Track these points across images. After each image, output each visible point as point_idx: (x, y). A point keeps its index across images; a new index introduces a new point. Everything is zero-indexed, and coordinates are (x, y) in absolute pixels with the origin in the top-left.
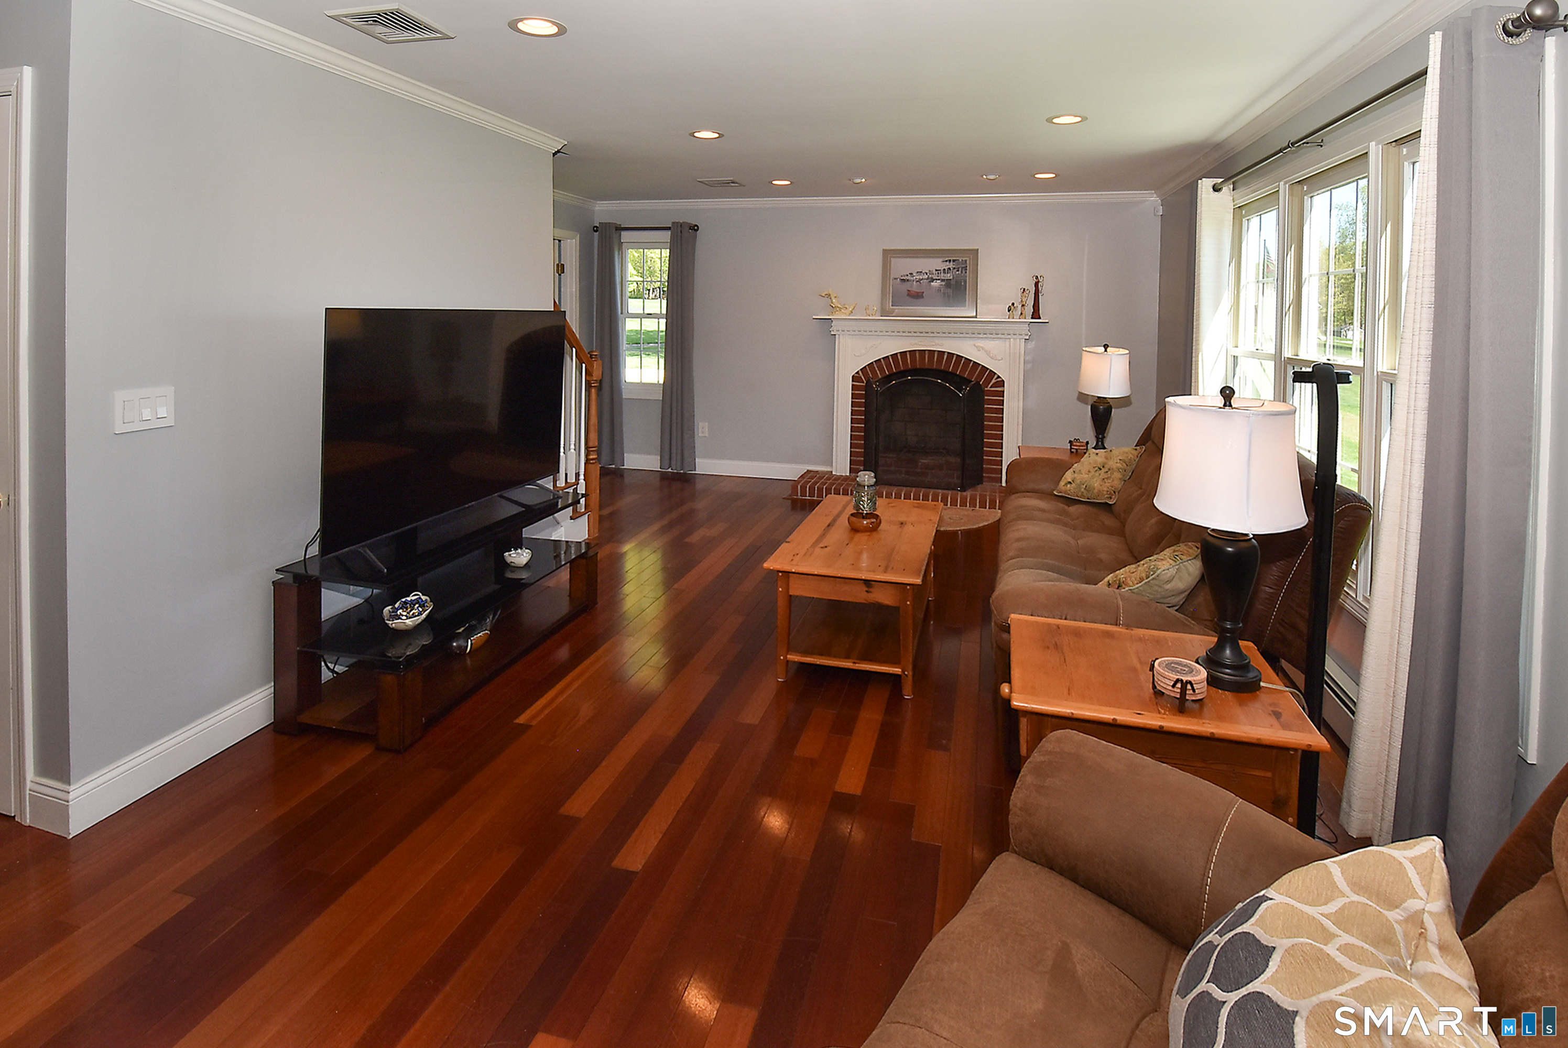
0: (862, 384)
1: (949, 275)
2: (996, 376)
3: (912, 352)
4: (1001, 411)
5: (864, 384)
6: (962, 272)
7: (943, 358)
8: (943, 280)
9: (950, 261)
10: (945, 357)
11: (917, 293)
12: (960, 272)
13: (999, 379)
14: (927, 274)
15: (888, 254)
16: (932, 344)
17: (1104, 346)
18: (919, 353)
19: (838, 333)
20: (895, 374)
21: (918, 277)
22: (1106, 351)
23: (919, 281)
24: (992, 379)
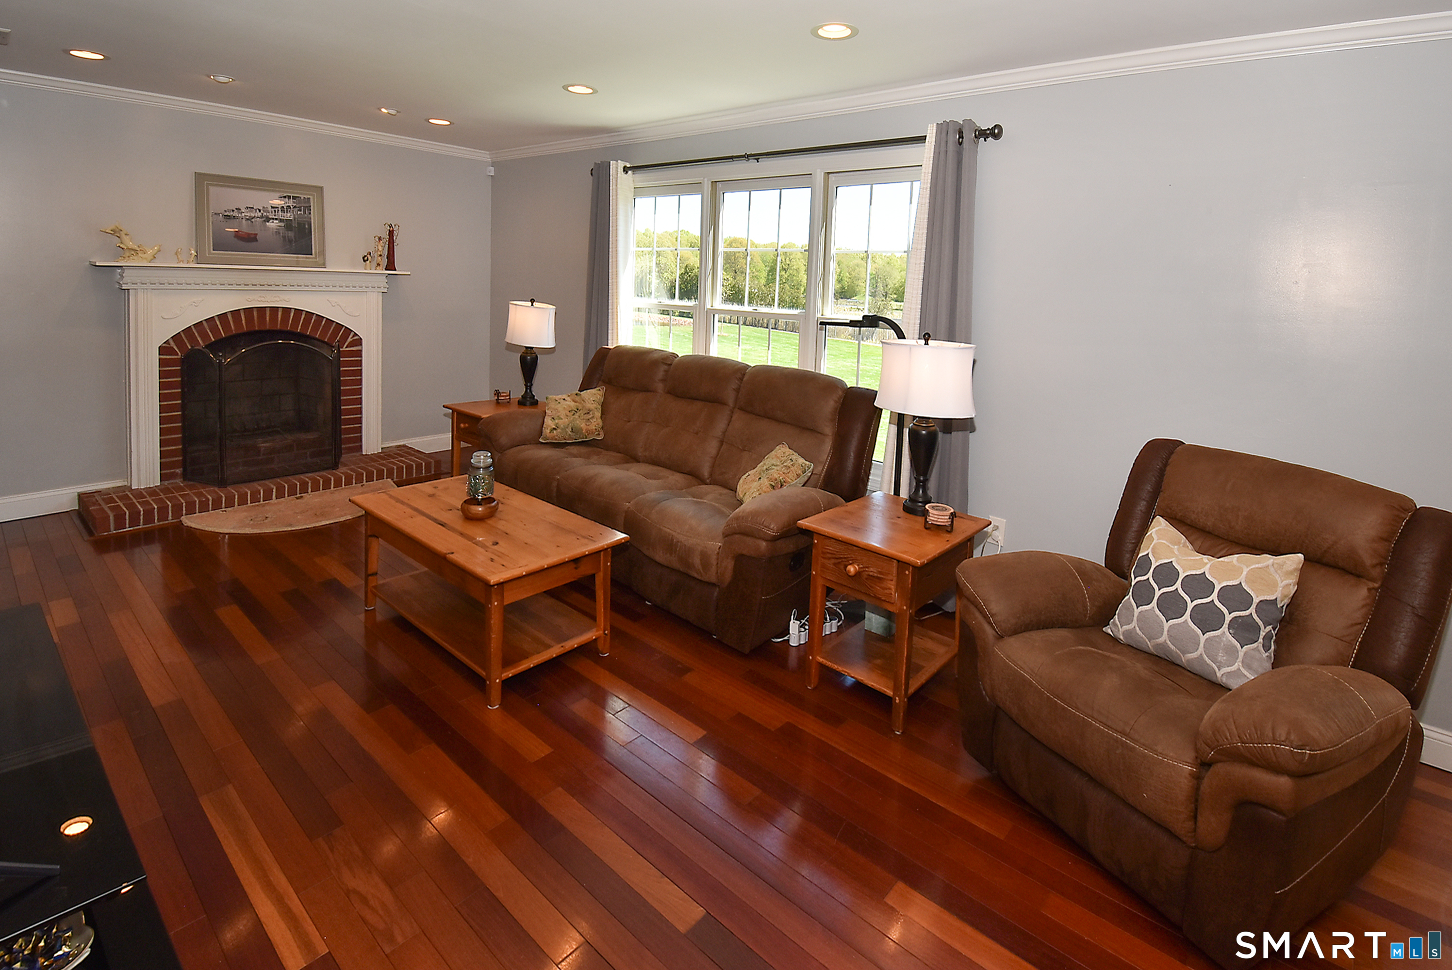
0: (176, 357)
1: (289, 215)
2: (352, 334)
3: (249, 311)
4: (360, 372)
5: (179, 357)
6: (305, 213)
7: (290, 316)
8: (281, 221)
9: (289, 197)
10: (292, 315)
11: (249, 234)
12: (302, 213)
13: (356, 337)
14: (260, 211)
15: (202, 181)
16: (276, 299)
17: (531, 301)
18: (257, 311)
19: (135, 286)
20: (223, 339)
21: (248, 214)
22: (532, 305)
23: (250, 219)
24: (348, 338)
